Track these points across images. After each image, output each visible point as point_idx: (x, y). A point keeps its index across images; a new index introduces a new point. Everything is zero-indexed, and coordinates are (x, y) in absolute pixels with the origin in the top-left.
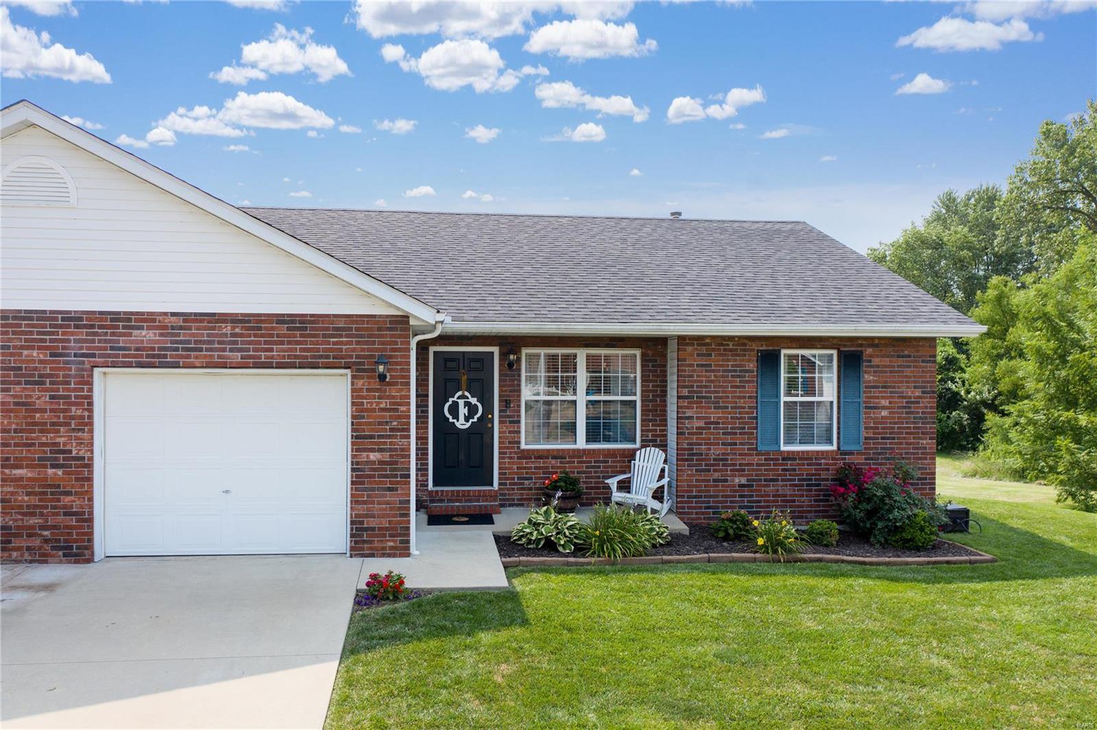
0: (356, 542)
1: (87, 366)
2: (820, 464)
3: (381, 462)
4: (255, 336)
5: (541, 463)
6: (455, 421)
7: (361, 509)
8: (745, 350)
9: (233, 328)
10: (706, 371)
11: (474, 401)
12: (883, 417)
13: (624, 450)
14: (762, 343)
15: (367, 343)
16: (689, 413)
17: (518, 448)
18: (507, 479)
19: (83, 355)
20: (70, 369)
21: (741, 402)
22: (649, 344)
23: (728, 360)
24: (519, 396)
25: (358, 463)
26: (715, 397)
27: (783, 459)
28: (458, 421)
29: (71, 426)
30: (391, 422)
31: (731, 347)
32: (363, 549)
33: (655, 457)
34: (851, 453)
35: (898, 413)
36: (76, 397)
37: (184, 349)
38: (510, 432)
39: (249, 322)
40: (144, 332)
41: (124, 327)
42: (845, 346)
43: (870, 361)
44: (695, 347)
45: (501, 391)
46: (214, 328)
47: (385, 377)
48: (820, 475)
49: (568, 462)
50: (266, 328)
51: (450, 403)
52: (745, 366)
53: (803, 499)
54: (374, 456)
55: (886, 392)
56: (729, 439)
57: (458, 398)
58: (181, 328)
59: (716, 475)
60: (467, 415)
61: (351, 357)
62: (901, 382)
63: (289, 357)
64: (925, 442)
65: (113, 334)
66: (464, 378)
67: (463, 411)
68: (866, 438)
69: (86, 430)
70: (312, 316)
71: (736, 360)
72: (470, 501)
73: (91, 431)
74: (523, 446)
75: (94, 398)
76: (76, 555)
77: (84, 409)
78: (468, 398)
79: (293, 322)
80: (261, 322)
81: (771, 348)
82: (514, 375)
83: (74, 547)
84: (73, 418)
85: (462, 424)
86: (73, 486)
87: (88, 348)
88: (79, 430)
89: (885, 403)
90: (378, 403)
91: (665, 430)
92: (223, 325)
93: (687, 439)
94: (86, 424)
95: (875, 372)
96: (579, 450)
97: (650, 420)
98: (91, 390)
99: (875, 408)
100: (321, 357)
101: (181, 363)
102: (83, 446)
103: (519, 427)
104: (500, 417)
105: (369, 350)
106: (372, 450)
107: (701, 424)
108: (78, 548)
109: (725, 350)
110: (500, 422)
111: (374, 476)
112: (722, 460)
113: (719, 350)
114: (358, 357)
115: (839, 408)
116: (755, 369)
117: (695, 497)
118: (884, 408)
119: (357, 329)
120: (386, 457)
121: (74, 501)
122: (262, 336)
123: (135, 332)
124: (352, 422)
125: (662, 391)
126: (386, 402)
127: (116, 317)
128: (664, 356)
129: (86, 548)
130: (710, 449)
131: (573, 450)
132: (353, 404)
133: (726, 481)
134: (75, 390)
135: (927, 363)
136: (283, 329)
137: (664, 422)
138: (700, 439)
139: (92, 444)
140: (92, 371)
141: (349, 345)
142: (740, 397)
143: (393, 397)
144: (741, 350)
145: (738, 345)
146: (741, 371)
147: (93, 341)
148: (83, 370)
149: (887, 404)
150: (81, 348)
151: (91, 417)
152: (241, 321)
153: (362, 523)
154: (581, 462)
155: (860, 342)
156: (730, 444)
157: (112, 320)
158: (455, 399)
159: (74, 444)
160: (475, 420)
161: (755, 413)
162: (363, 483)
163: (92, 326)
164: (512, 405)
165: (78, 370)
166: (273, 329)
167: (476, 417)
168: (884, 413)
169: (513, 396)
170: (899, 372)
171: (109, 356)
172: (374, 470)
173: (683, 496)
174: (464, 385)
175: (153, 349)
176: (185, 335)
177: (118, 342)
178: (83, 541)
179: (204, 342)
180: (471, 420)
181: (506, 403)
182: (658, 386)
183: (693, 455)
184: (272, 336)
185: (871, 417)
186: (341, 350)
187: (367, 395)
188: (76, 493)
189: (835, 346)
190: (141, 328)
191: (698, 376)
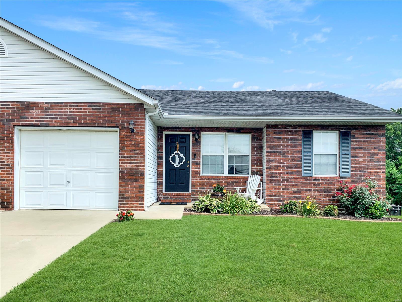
0: (121, 204)
1: (11, 125)
2: (331, 183)
3: (132, 168)
4: (79, 112)
5: (209, 182)
6: (174, 164)
7: (123, 189)
8: (296, 131)
9: (70, 109)
10: (279, 140)
11: (182, 155)
12: (360, 162)
13: (244, 177)
14: (304, 127)
15: (126, 116)
16: (271, 159)
17: (199, 175)
18: (195, 188)
19: (10, 121)
20: (5, 126)
21: (295, 154)
22: (255, 130)
23: (289, 135)
24: (200, 153)
25: (122, 169)
26: (283, 152)
27: (314, 180)
28: (175, 164)
29: (5, 151)
30: (136, 151)
31: (290, 129)
32: (123, 207)
33: (256, 179)
34: (345, 178)
35: (367, 160)
36: (7, 138)
37: (51, 118)
38: (196, 168)
39: (77, 106)
40: (34, 111)
41: (26, 108)
42: (342, 129)
43: (354, 136)
44: (274, 129)
45: (192, 151)
46: (62, 109)
47: (134, 130)
48: (331, 188)
49: (220, 182)
50: (84, 109)
51: (172, 156)
52: (296, 138)
53: (323, 199)
54: (129, 166)
55: (361, 150)
56: (289, 171)
57: (175, 154)
58: (49, 109)
59: (284, 187)
60: (179, 161)
61: (119, 122)
62: (369, 145)
63: (93, 121)
64: (380, 173)
65: (22, 111)
66: (178, 146)
67: (177, 160)
68: (352, 171)
69: (11, 153)
70: (103, 103)
71: (292, 135)
72: (179, 198)
73: (13, 153)
74: (202, 175)
75: (15, 139)
76: (6, 207)
77: (10, 144)
78: (179, 154)
79: (95, 106)
80: (81, 106)
81: (308, 130)
82: (198, 144)
83: (6, 203)
84: (5, 147)
85: (177, 165)
86: (5, 177)
87: (12, 118)
88: (8, 153)
89: (361, 155)
90: (131, 142)
91: (262, 168)
92: (66, 108)
93: (270, 170)
94: (11, 150)
95: (356, 141)
96: (225, 177)
97: (255, 164)
98: (13, 136)
99: (357, 157)
100: (107, 122)
101: (49, 124)
102: (9, 160)
103: (200, 166)
104: (192, 162)
105: (127, 119)
106: (128, 163)
107: (277, 163)
108: (7, 204)
109: (287, 131)
110: (192, 164)
111: (129, 175)
112: (286, 180)
113: (285, 131)
114: (122, 122)
115: (339, 157)
116: (301, 139)
117: (274, 196)
118: (361, 157)
119: (122, 109)
120: (134, 166)
121: (6, 183)
122: (82, 112)
123: (31, 111)
124: (120, 151)
125: (260, 151)
126: (134, 142)
127: (23, 104)
128: (261, 136)
129: (11, 204)
130: (280, 175)
131: (222, 177)
132: (120, 142)
133: (288, 189)
134: (6, 135)
135: (381, 137)
136: (91, 109)
137: (261, 165)
138: (276, 170)
139: (13, 159)
140: (14, 128)
141: (119, 117)
142: (294, 152)
143: (137, 140)
144: (295, 131)
145: (294, 128)
146: (294, 140)
147: (14, 115)
148: (10, 127)
149: (362, 156)
150: (9, 117)
151: (13, 147)
152: (74, 106)
153: (123, 195)
154: (226, 182)
155: (349, 127)
156: (290, 173)
157: (21, 105)
158: (174, 154)
159: (6, 159)
160: (182, 163)
161: (301, 159)
162: (124, 177)
163: (14, 108)
164: (197, 157)
165: (8, 127)
166: (87, 109)
167: (182, 162)
168: (361, 160)
169: (198, 153)
170: (368, 141)
171: (20, 121)
172: (129, 172)
173: (269, 196)
174: (178, 148)
175: (38, 118)
176: (51, 112)
177: (24, 115)
178: (9, 201)
179: (59, 115)
180: (180, 164)
181: (195, 156)
182: (258, 149)
183: (273, 177)
184: (86, 112)
185: (355, 162)
186: (115, 119)
187: (126, 139)
188: (7, 180)
189: (338, 129)
190: (33, 109)
191: (275, 142)
